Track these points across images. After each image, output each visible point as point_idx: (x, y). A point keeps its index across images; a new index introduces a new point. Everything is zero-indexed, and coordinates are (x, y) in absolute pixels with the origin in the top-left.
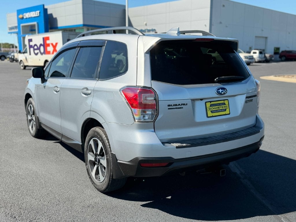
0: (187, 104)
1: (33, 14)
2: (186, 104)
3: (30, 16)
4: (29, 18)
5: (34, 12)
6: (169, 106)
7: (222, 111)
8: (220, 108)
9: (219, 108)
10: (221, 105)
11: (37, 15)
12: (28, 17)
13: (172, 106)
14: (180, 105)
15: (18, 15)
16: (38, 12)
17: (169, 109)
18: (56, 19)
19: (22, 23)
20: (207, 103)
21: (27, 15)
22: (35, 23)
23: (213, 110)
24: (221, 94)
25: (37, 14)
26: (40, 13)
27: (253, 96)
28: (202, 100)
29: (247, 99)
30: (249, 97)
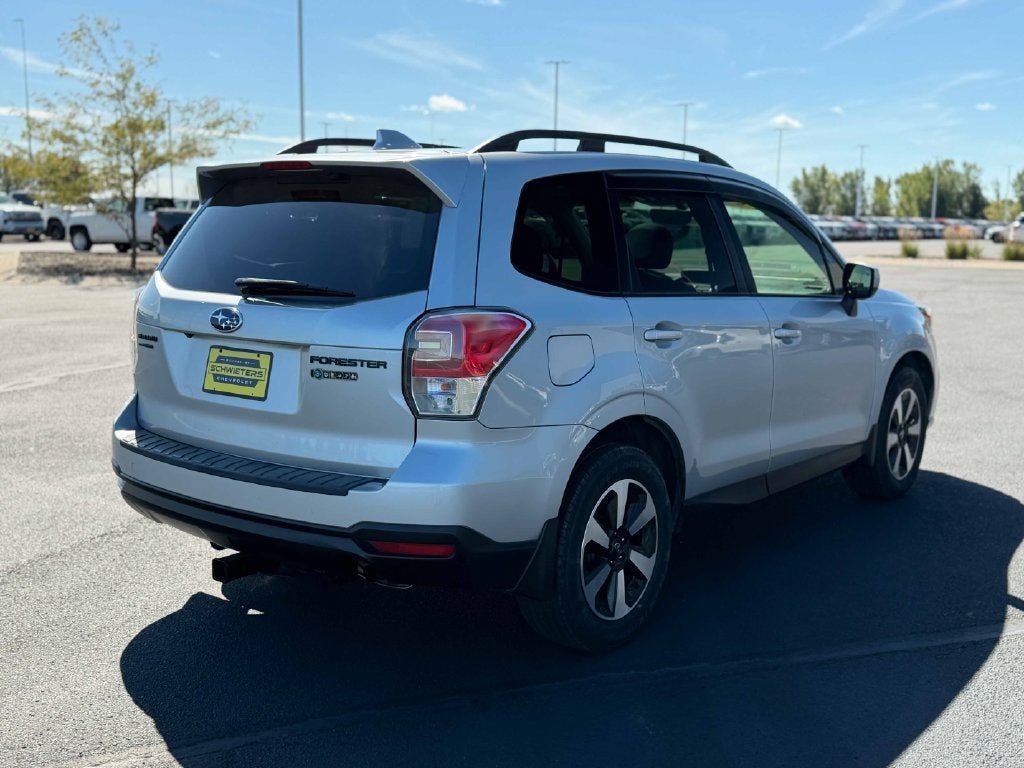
0: (157, 339)
8: (240, 372)
9: (237, 371)
10: (247, 366)
20: (212, 350)
23: (220, 373)
27: (359, 363)
28: (190, 335)
29: (316, 365)
30: (329, 361)
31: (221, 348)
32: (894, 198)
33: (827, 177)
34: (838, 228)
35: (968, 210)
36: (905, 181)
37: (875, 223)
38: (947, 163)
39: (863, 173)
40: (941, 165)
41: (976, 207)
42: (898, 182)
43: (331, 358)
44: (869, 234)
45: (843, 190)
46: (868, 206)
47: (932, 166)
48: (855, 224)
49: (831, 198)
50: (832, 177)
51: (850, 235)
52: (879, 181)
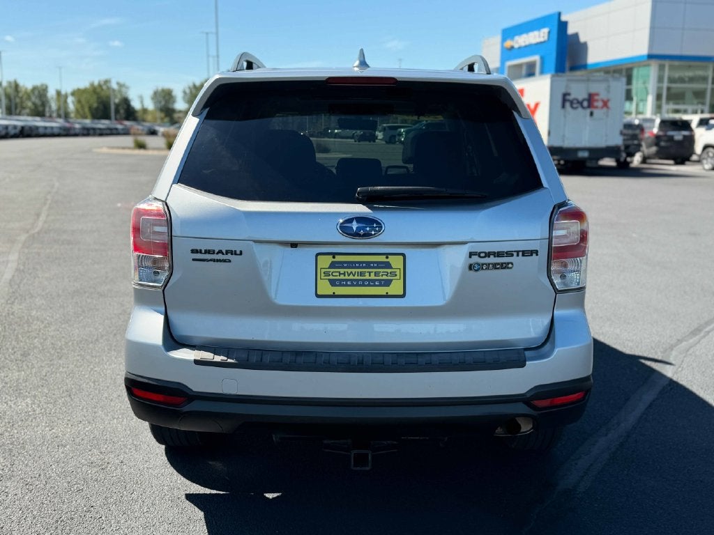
0: (241, 252)
1: (535, 37)
2: (238, 252)
3: (527, 43)
4: (526, 46)
5: (536, 33)
6: (194, 251)
7: (371, 283)
8: (367, 274)
9: (362, 274)
10: (374, 268)
11: (542, 40)
12: (523, 44)
13: (201, 252)
14: (223, 254)
15: (504, 40)
16: (546, 30)
17: (194, 260)
18: (585, 45)
19: (509, 59)
20: (319, 257)
21: (522, 40)
22: (536, 58)
23: (338, 278)
24: (356, 235)
25: (543, 37)
26: (549, 33)
27: (515, 254)
28: (294, 245)
29: (475, 259)
30: (488, 255)
31: (334, 255)
32: (71, 106)
33: (19, 89)
34: (56, 127)
35: (124, 116)
36: (77, 93)
37: (79, 123)
38: (107, 82)
39: (47, 87)
40: (102, 83)
41: (129, 113)
42: (73, 94)
43: (489, 253)
44: (77, 131)
45: (33, 99)
46: (53, 112)
47: (96, 83)
48: (67, 125)
49: (24, 105)
50: (23, 90)
51: (65, 133)
52: (59, 93)
